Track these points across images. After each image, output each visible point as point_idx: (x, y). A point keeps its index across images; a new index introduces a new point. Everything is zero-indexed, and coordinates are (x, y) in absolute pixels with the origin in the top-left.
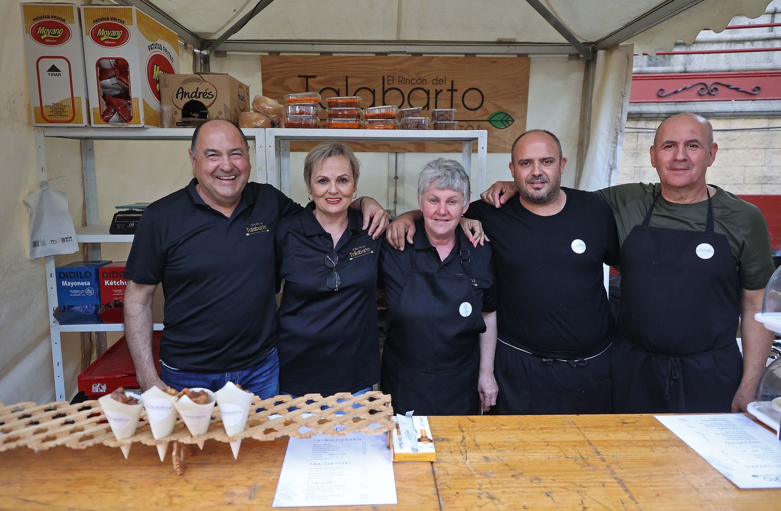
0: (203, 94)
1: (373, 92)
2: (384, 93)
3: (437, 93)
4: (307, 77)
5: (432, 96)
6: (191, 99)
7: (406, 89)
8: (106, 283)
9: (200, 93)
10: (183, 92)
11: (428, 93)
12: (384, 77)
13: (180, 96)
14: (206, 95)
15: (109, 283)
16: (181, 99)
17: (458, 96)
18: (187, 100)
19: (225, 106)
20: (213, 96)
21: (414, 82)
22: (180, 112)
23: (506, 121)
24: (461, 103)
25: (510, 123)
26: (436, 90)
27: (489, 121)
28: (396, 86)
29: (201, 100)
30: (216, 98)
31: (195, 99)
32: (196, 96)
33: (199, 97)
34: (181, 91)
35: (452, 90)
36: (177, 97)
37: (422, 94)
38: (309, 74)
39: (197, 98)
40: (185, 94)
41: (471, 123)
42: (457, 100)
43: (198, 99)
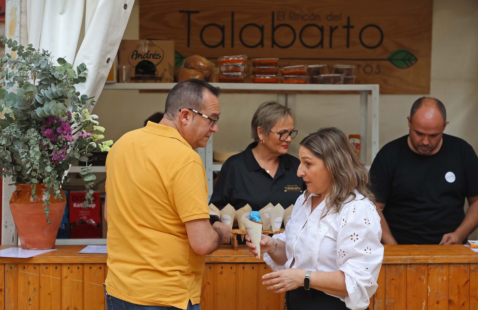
0: (153, 55)
1: (262, 29)
2: (274, 29)
3: (332, 30)
4: (189, 13)
5: (327, 32)
6: (143, 59)
7: (298, 26)
8: (75, 205)
9: (150, 55)
10: (137, 54)
11: (322, 29)
12: (273, 13)
13: (134, 56)
14: (155, 56)
15: (77, 205)
16: (136, 59)
17: (354, 33)
18: (140, 60)
19: (170, 65)
20: (160, 57)
21: (306, 18)
22: (134, 69)
23: (409, 60)
24: (358, 40)
25: (413, 62)
26: (331, 27)
27: (390, 60)
28: (287, 22)
29: (151, 60)
30: (163, 59)
31: (146, 59)
32: (147, 57)
33: (150, 58)
34: (135, 53)
35: (348, 27)
36: (132, 58)
37: (315, 31)
38: (191, 10)
39: (148, 58)
40: (138, 55)
41: (369, 62)
42: (354, 38)
43: (149, 60)
